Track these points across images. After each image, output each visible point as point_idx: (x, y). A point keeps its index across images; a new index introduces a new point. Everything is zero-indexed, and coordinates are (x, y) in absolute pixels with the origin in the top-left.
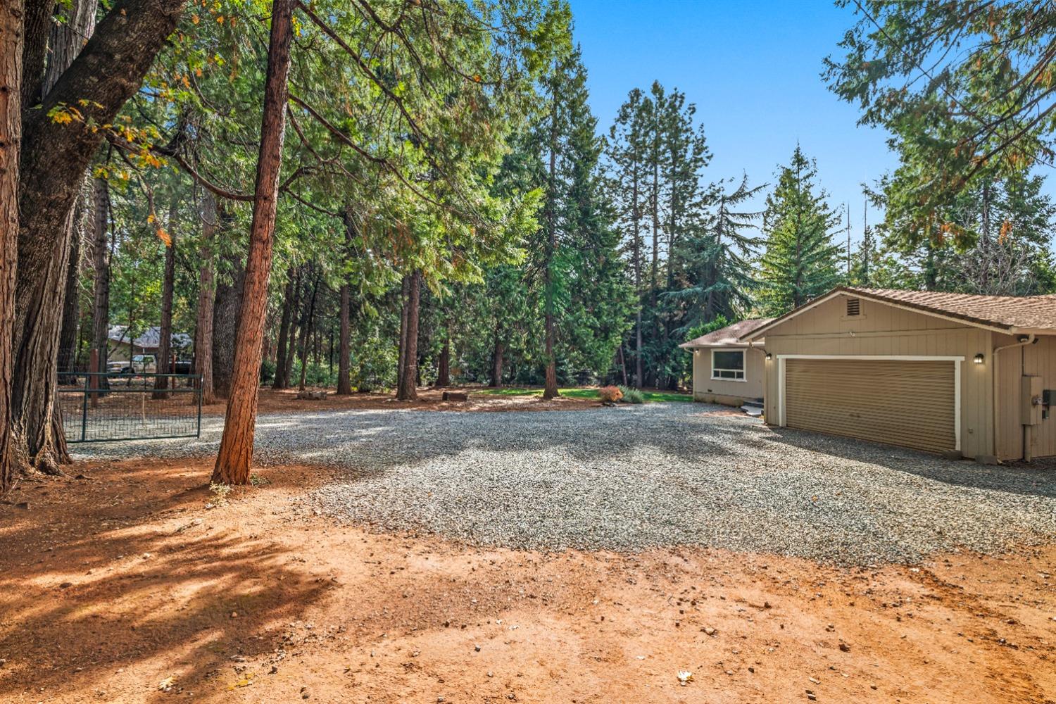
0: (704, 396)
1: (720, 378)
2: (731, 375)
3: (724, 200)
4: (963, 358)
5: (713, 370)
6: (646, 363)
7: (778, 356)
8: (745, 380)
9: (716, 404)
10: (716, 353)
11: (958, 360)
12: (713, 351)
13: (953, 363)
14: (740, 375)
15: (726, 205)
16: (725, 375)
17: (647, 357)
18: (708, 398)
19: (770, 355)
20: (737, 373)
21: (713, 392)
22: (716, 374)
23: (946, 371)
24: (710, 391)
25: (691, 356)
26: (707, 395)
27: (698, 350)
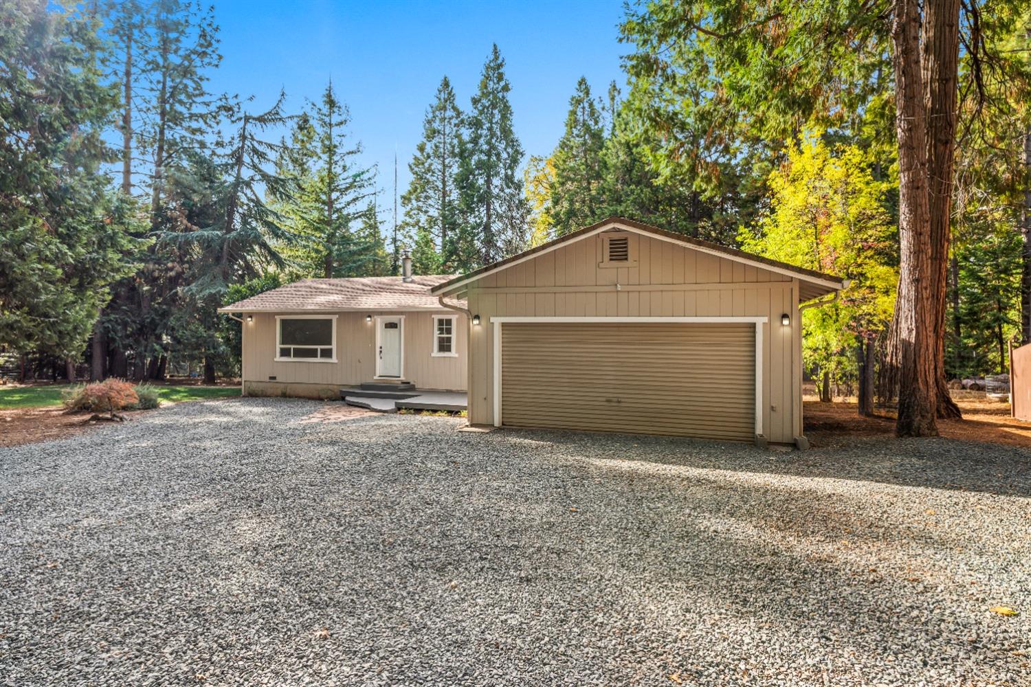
0: (261, 386)
1: (292, 359)
2: (313, 353)
3: (247, 119)
4: (766, 319)
5: (279, 346)
6: (114, 340)
7: (493, 319)
8: (334, 360)
9: (286, 396)
10: (284, 322)
11: (760, 321)
12: (278, 318)
13: (753, 326)
14: (327, 353)
15: (249, 126)
16: (298, 353)
17: (115, 331)
18: (270, 388)
19: (477, 317)
20: (322, 350)
21: (278, 380)
22: (285, 353)
23: (744, 336)
24: (274, 378)
25: (239, 325)
26: (268, 385)
27: (251, 317)
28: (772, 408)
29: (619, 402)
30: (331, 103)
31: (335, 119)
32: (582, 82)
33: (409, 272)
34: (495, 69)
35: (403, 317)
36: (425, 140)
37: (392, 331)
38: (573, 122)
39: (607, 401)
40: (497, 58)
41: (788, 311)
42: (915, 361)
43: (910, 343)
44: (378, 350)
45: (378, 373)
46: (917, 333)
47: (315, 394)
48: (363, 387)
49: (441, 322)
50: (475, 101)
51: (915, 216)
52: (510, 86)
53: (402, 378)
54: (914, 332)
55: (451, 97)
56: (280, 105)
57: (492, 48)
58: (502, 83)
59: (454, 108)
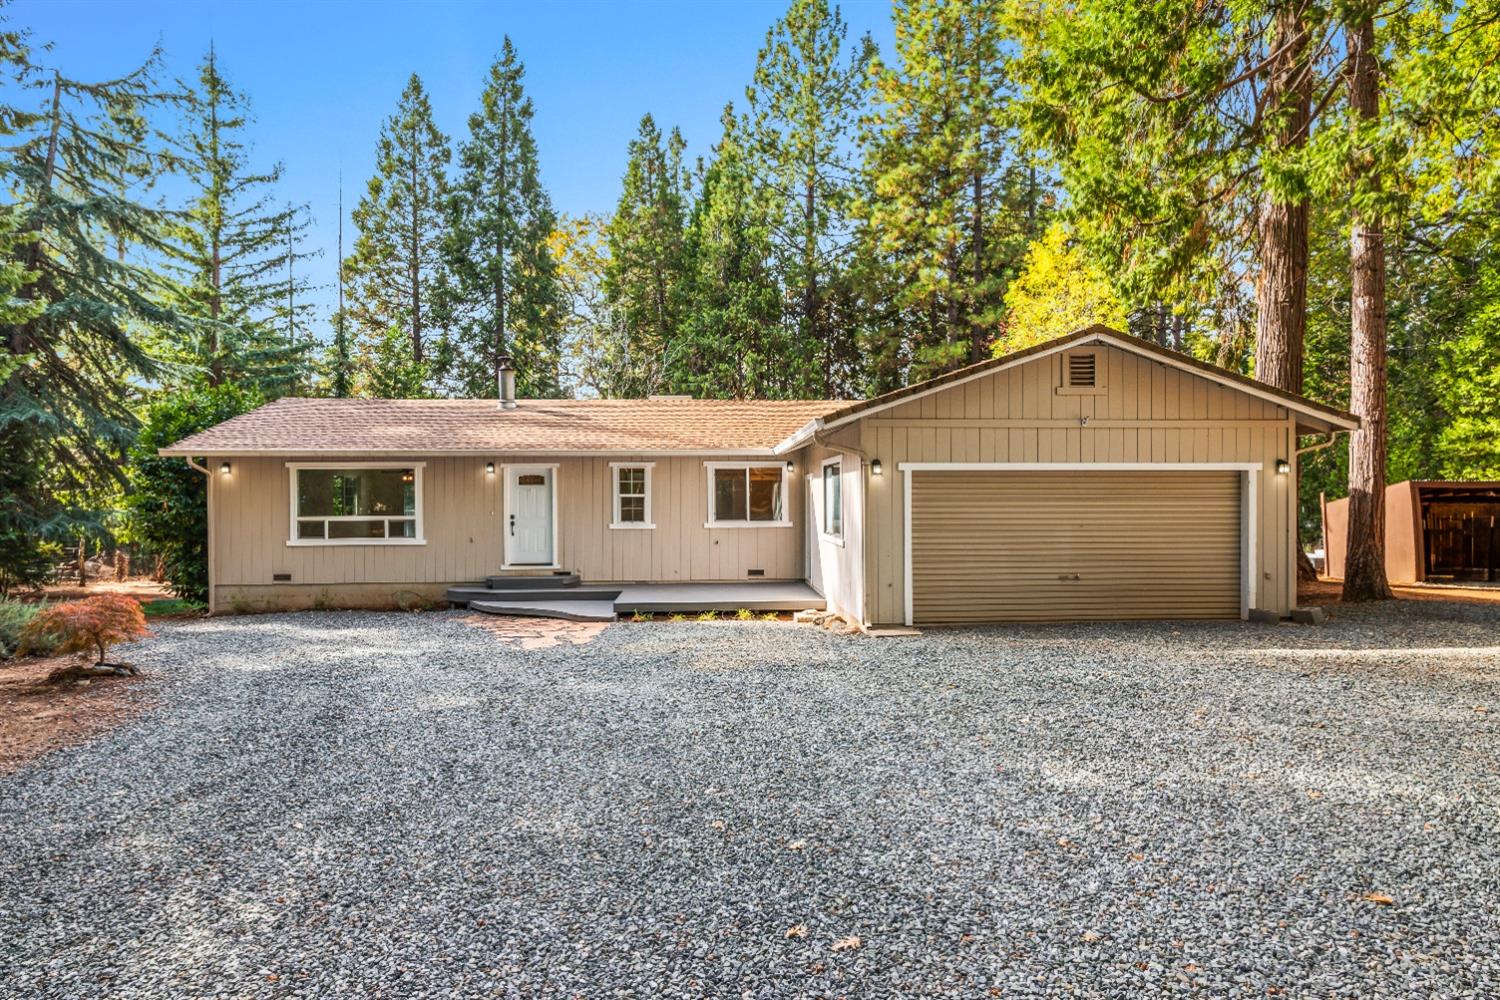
1: (327, 541)
2: (373, 530)
3: (62, 85)
4: (1258, 467)
5: (295, 518)
7: (902, 466)
8: (420, 539)
10: (303, 475)
11: (1253, 469)
12: (293, 468)
13: (1240, 478)
14: (397, 530)
20: (391, 524)
21: (296, 579)
22: (307, 530)
23: (1227, 488)
24: (288, 577)
25: (202, 482)
26: (272, 589)
27: (227, 465)
28: (1266, 576)
29: (1077, 578)
30: (214, 82)
31: (224, 113)
32: (648, 122)
33: (511, 393)
34: (508, 78)
35: (555, 467)
36: (380, 175)
37: (534, 488)
38: (636, 182)
39: (1060, 579)
40: (509, 60)
41: (1282, 457)
42: (1371, 515)
43: (1365, 494)
44: (507, 521)
45: (510, 558)
46: (1376, 482)
47: (379, 601)
48: (489, 583)
49: (624, 474)
50: (476, 124)
51: (1377, 348)
52: (531, 110)
53: (557, 566)
54: (1372, 481)
55: (423, 112)
56: (150, 70)
57: (503, 43)
58: (521, 103)
59: (430, 127)
